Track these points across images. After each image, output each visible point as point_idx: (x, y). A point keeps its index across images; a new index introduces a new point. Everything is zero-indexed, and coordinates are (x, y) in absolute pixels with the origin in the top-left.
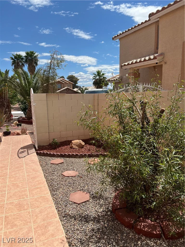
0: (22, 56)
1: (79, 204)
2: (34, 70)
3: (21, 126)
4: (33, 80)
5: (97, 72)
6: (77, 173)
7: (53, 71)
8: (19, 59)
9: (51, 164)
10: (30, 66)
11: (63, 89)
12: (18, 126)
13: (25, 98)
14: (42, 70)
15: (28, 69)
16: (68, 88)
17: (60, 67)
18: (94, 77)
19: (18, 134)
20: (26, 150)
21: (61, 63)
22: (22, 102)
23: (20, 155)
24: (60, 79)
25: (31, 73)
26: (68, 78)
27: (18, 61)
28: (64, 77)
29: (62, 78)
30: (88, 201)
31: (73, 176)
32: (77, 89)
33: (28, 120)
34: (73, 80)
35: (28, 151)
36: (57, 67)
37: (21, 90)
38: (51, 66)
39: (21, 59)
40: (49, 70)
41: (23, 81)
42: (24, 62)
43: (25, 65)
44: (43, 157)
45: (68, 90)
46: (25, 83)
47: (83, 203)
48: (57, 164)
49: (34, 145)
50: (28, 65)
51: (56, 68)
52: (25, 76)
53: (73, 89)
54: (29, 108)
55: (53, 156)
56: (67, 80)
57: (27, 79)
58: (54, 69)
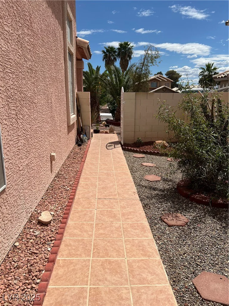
0: (115, 48)
1: (151, 181)
2: (127, 65)
3: (109, 127)
4: (125, 78)
5: (207, 66)
6: (155, 165)
7: (146, 68)
8: (111, 53)
9: (134, 157)
10: (122, 60)
11: (159, 88)
12: (106, 127)
13: (115, 98)
14: (135, 66)
15: (120, 64)
16: (165, 87)
17: (154, 63)
18: (201, 72)
19: (106, 133)
20: (113, 145)
21: (155, 59)
22: (111, 102)
23: (108, 148)
24: (157, 76)
25: (123, 70)
26: (166, 75)
27: (110, 54)
28: (162, 73)
29: (159, 75)
30: (159, 181)
31: (150, 167)
32: (177, 88)
33: (116, 122)
34: (173, 77)
35: (114, 146)
36: (151, 64)
37: (111, 89)
38: (144, 63)
39: (113, 51)
40: (141, 67)
41: (114, 79)
42: (116, 55)
43: (117, 59)
44: (127, 152)
45: (164, 90)
46: (116, 81)
47: (154, 181)
48: (139, 158)
49: (120, 142)
50: (120, 60)
51: (149, 64)
52: (116, 74)
53: (172, 88)
54: (118, 110)
55: (136, 152)
56: (165, 77)
57: (118, 77)
58: (147, 65)
